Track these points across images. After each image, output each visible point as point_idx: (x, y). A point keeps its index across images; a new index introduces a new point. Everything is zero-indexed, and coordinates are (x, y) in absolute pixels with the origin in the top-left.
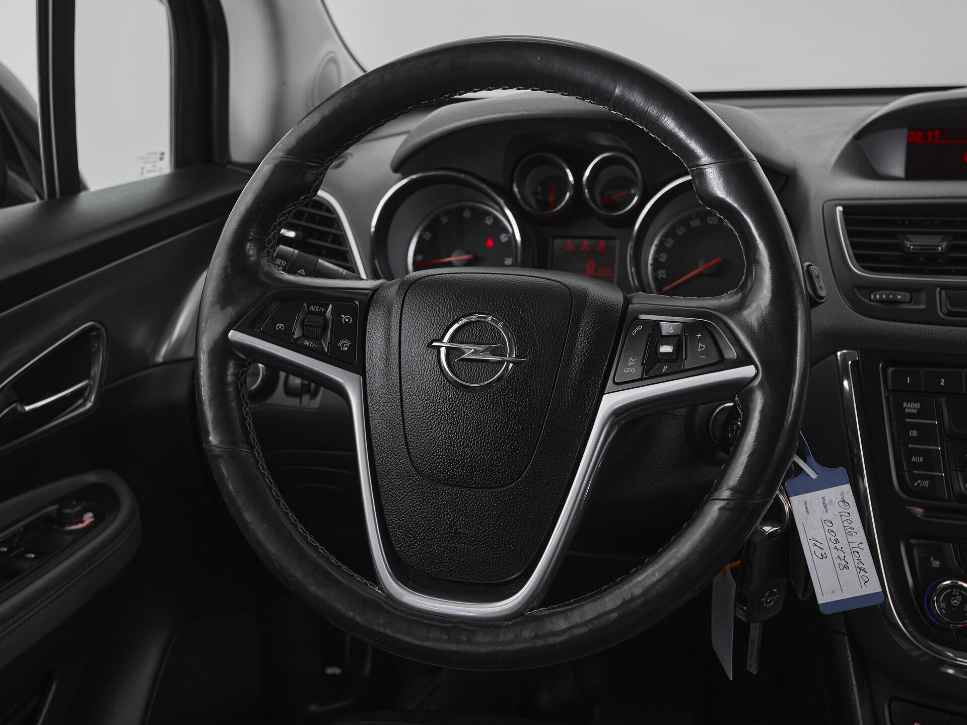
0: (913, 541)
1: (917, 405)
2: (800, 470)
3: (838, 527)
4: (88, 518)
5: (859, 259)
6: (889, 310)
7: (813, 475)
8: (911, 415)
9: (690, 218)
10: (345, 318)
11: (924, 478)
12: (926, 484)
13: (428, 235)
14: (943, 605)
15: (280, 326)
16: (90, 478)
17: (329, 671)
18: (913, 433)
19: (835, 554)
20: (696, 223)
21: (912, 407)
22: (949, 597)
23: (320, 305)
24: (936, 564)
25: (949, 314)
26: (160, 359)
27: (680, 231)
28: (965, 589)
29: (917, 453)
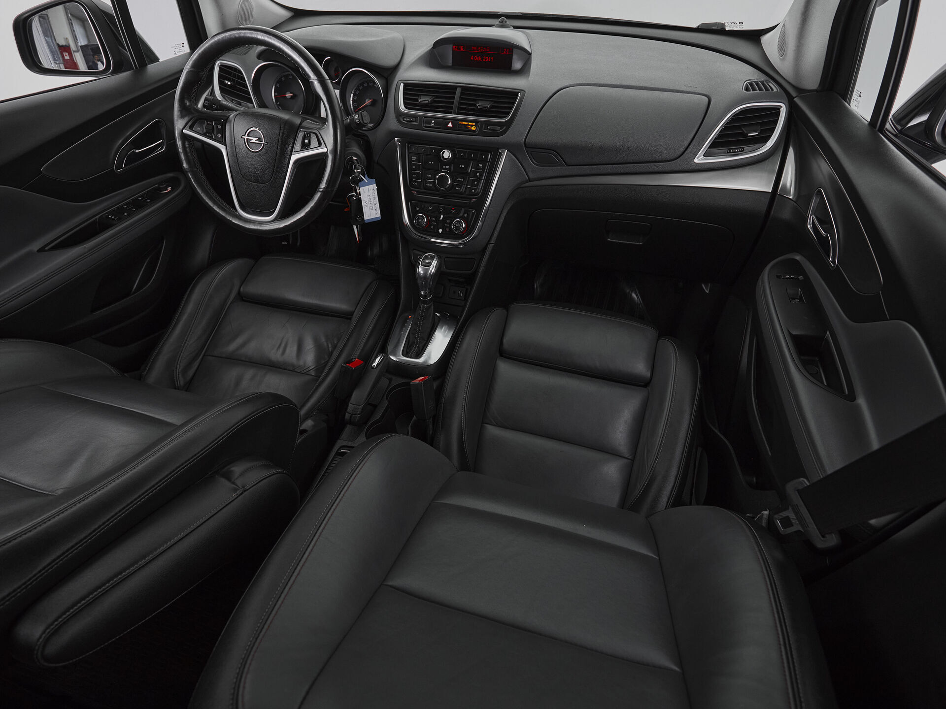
0: (413, 202)
1: (416, 158)
2: (363, 180)
3: (371, 197)
4: (169, 189)
5: (405, 104)
6: (409, 124)
7: (366, 181)
8: (414, 161)
9: (364, 83)
10: (219, 126)
11: (416, 181)
12: (416, 184)
13: (278, 85)
14: (416, 221)
15: (199, 128)
16: (170, 175)
17: (283, 243)
18: (414, 167)
19: (370, 204)
20: (366, 85)
21: (414, 158)
22: (418, 219)
23: (210, 121)
24: (418, 209)
25: (426, 127)
27: (361, 88)
28: (423, 217)
29: (414, 173)
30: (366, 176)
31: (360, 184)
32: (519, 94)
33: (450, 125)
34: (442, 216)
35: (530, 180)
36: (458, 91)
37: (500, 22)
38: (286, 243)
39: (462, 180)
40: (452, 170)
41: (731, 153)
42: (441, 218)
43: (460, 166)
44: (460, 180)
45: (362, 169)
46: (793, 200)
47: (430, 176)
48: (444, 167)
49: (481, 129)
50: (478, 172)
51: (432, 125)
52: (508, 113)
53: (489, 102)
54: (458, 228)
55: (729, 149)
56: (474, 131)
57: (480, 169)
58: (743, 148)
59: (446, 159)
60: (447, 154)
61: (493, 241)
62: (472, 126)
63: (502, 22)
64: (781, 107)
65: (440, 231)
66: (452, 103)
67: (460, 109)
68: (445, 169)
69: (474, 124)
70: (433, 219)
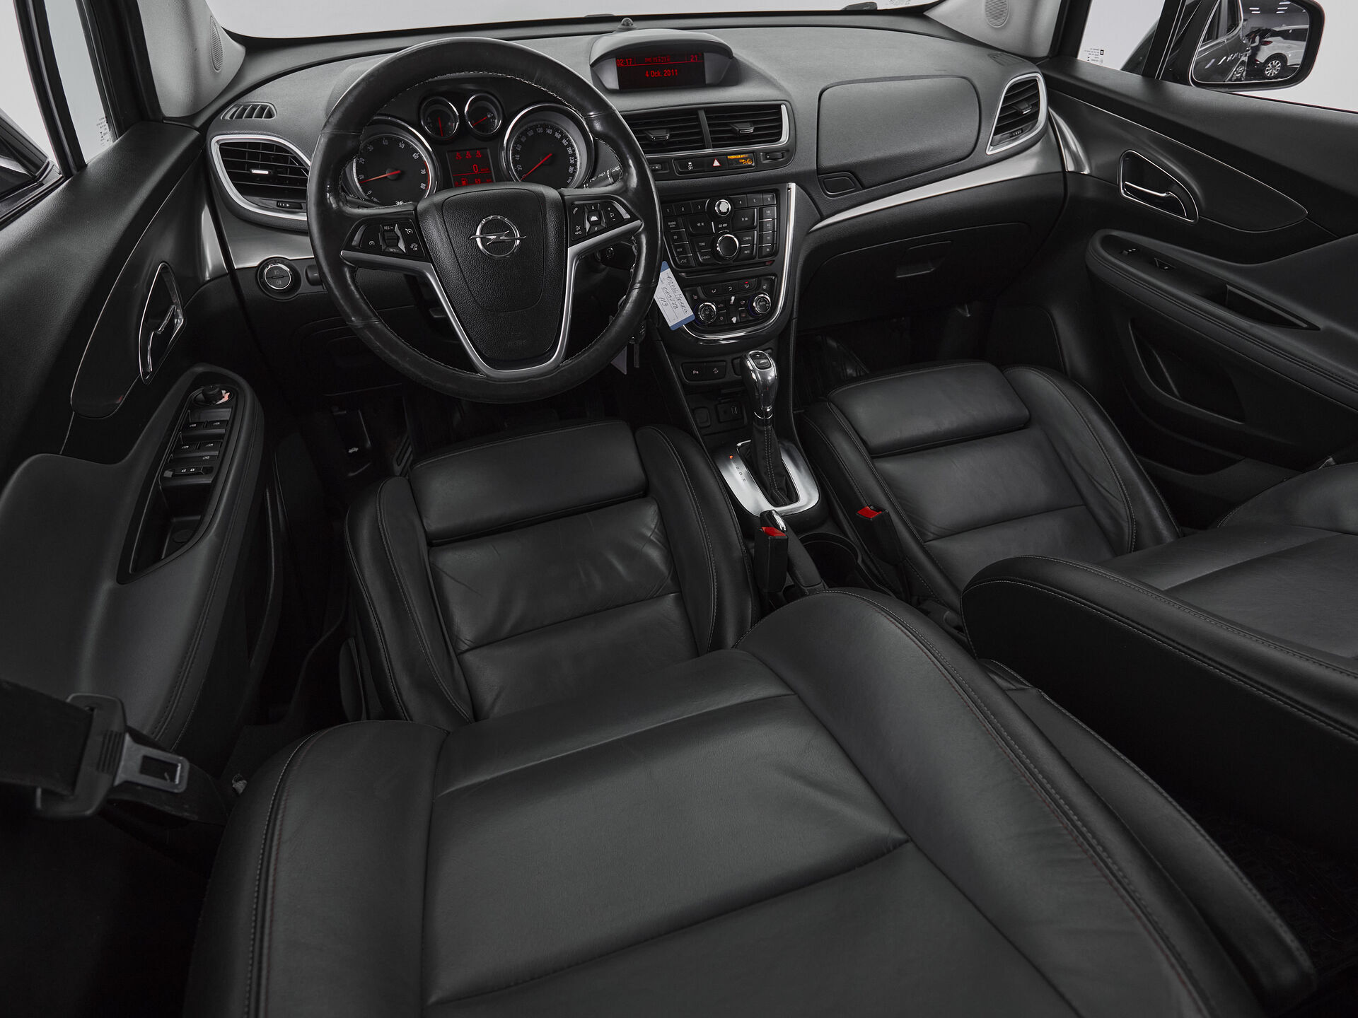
1: (674, 223)
3: (669, 290)
4: (225, 394)
8: (673, 228)
9: (527, 130)
10: (408, 231)
11: (684, 258)
12: (685, 261)
14: (703, 315)
15: (372, 242)
17: (351, 451)
18: (676, 237)
19: (671, 302)
20: (531, 133)
21: (672, 224)
22: (705, 310)
23: (390, 226)
24: (696, 297)
25: (681, 173)
26: (208, 278)
27: (523, 139)
28: (710, 306)
29: (679, 247)
32: (783, 107)
33: (716, 163)
34: (733, 298)
35: (822, 219)
36: (701, 114)
37: (623, 25)
38: (356, 449)
39: (750, 238)
40: (735, 228)
41: (1013, 137)
42: (732, 301)
43: (743, 219)
44: (747, 238)
46: (1094, 174)
47: (703, 244)
48: (720, 226)
49: (758, 161)
50: (768, 222)
51: (690, 168)
53: (750, 124)
54: (763, 308)
55: (1011, 133)
56: (751, 166)
57: (768, 217)
58: (1021, 129)
59: (725, 213)
60: (724, 206)
61: (795, 314)
62: (744, 159)
63: (628, 25)
64: (1036, 76)
65: (734, 320)
66: (702, 133)
67: (714, 139)
68: (725, 228)
69: (747, 155)
70: (722, 305)
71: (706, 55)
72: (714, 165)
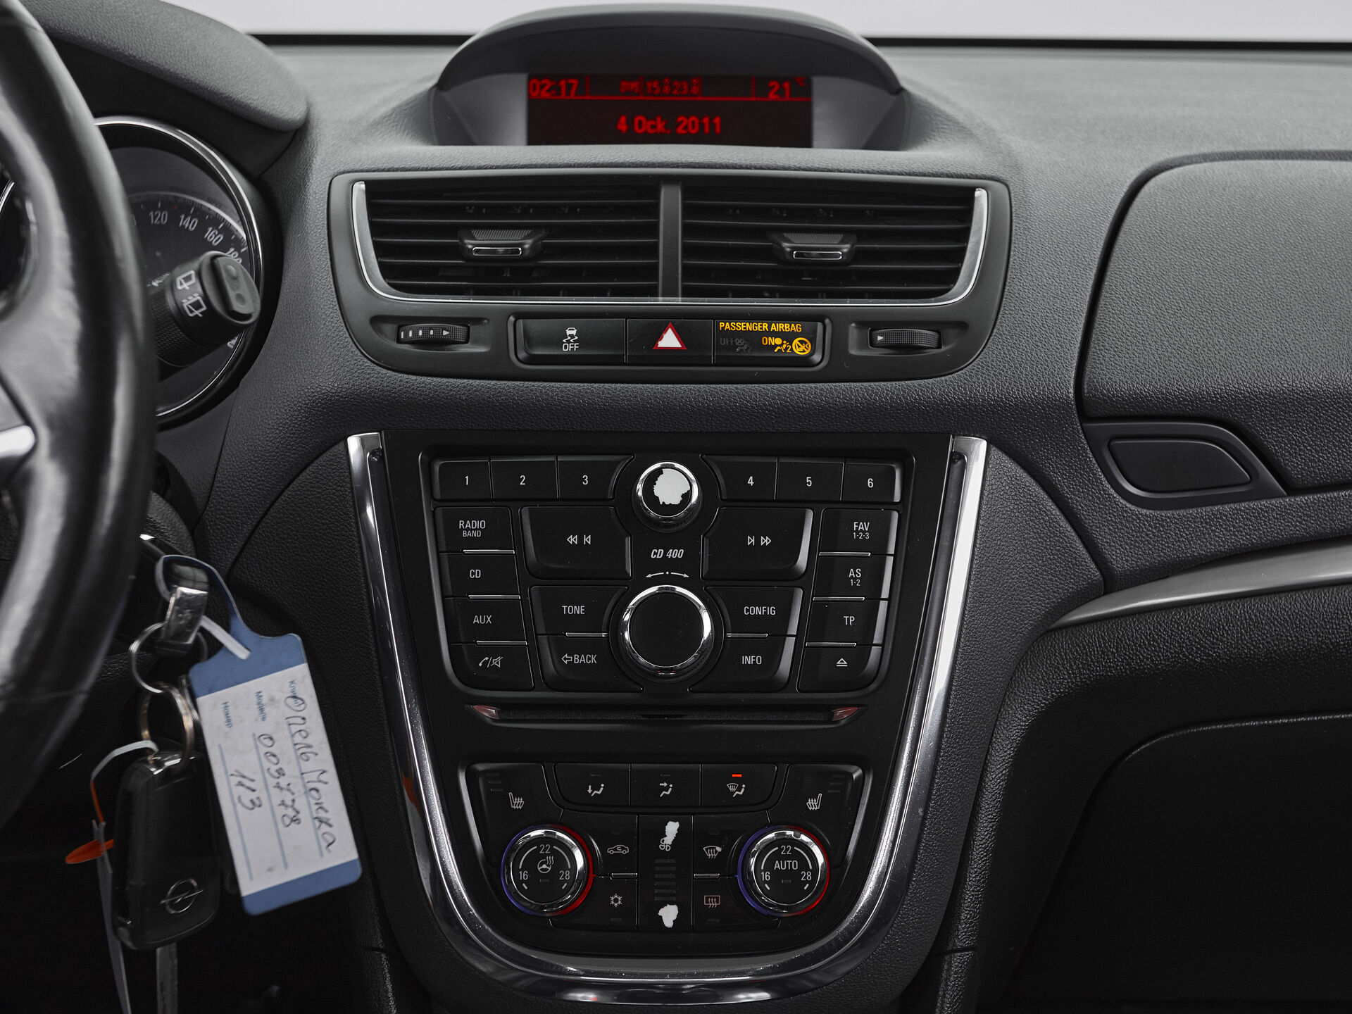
0: (480, 767)
1: (481, 524)
2: (216, 646)
3: (283, 746)
5: (386, 271)
6: (431, 358)
7: (242, 653)
8: (472, 542)
11: (493, 651)
12: (498, 662)
14: (524, 875)
18: (476, 574)
19: (277, 796)
21: (473, 528)
22: (534, 860)
24: (518, 803)
25: (533, 360)
28: (561, 843)
29: (482, 608)
30: (238, 622)
31: (198, 673)
32: (981, 195)
33: (669, 340)
34: (672, 828)
35: (1110, 584)
36: (670, 201)
39: (772, 611)
40: (704, 568)
43: (751, 540)
44: (759, 611)
45: (212, 584)
47: (578, 610)
48: (657, 554)
49: (838, 347)
50: (855, 562)
51: (569, 347)
52: (952, 276)
53: (840, 236)
54: (787, 884)
56: (805, 361)
57: (860, 545)
59: (672, 509)
60: (674, 485)
61: (963, 935)
62: (788, 337)
65: (669, 914)
66: (653, 250)
67: (688, 272)
68: (666, 563)
69: (795, 327)
70: (622, 850)
71: (821, 85)
72: (662, 344)
